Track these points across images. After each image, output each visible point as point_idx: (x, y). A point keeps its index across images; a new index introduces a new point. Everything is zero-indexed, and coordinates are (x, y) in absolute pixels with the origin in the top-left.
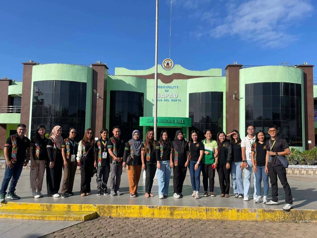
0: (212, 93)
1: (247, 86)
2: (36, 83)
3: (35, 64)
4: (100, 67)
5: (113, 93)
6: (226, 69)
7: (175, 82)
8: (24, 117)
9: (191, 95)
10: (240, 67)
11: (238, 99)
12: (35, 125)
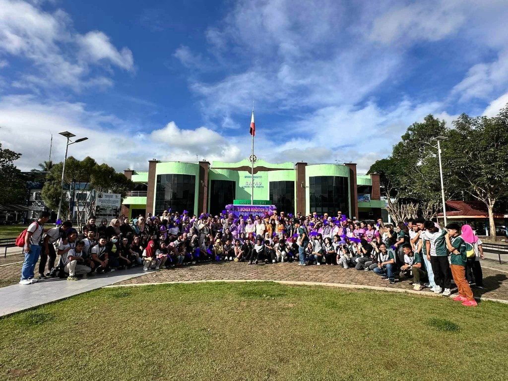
0: (286, 181)
1: (310, 178)
2: (159, 176)
3: (158, 162)
4: (204, 164)
5: (213, 182)
6: (296, 165)
7: (259, 173)
8: (150, 200)
9: (271, 183)
10: (306, 164)
11: (304, 187)
12: (158, 206)
